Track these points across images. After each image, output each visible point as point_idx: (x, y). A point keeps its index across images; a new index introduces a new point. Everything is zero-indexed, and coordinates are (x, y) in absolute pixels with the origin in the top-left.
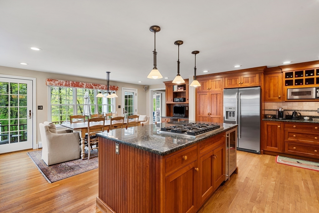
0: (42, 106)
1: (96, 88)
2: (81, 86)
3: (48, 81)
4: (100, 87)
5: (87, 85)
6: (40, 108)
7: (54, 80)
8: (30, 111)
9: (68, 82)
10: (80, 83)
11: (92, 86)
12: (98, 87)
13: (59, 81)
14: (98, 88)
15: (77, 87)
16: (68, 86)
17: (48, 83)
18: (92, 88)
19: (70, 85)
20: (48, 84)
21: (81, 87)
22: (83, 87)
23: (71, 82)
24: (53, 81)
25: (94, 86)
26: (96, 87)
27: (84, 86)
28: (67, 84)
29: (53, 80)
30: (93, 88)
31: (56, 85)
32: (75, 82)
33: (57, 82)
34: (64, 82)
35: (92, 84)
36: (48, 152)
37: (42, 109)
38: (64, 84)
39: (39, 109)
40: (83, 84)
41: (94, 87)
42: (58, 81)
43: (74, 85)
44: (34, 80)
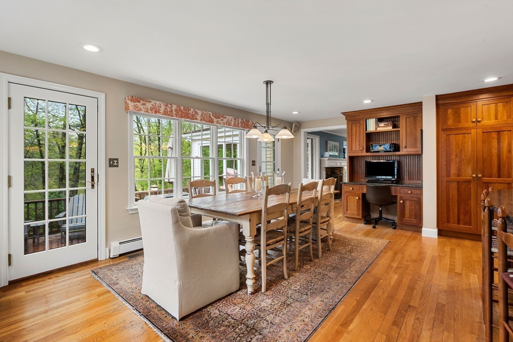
0: (117, 159)
1: (218, 122)
2: (193, 115)
3: (131, 100)
4: (225, 120)
5: (203, 116)
6: (113, 163)
7: (143, 100)
8: (93, 171)
9: (169, 106)
10: (192, 110)
11: (212, 117)
12: (222, 120)
13: (153, 102)
14: (221, 122)
15: (185, 117)
16: (169, 115)
17: (131, 105)
18: (211, 121)
19: (174, 112)
20: (131, 108)
21: (193, 119)
22: (196, 119)
23: (174, 107)
24: (142, 102)
25: (215, 117)
26: (218, 119)
27: (199, 117)
28: (168, 110)
29: (140, 99)
30: (213, 122)
31: (147, 111)
32: (182, 108)
33: (149, 105)
34: (162, 105)
35: (211, 114)
36: (177, 283)
37: (117, 166)
38: (162, 110)
39: (111, 166)
40: (197, 113)
41: (215, 120)
42: (150, 102)
43: (180, 113)
44: (102, 97)
